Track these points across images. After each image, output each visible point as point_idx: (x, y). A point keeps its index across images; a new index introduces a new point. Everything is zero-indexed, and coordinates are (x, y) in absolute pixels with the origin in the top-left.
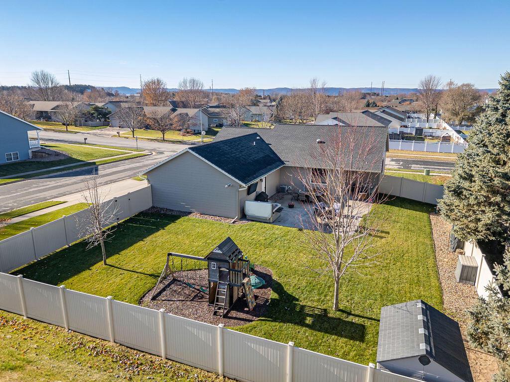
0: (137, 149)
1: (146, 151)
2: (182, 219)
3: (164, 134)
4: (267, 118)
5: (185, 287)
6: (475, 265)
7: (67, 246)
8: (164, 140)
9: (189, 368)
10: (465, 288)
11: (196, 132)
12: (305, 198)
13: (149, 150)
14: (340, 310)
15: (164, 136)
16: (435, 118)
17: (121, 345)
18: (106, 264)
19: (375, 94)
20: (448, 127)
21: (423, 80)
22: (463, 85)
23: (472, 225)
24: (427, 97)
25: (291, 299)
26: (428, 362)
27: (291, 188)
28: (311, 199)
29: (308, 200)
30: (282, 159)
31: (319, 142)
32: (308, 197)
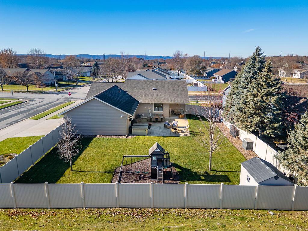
0: (13, 99)
1: (20, 100)
2: (94, 139)
3: (27, 87)
4: (88, 74)
5: (130, 174)
6: (252, 141)
7: (33, 165)
8: (28, 92)
9: (169, 209)
10: (249, 152)
11: (47, 85)
12: (155, 120)
13: (21, 99)
14: (212, 170)
15: (27, 89)
16: (181, 73)
17: (124, 208)
18: (72, 171)
19: (141, 59)
20: (190, 78)
21: (175, 53)
22: (195, 56)
23: (249, 124)
24: (177, 62)
25: (187, 170)
26: (278, 178)
27: (143, 115)
28: (158, 120)
29: (157, 121)
30: (137, 99)
31: (154, 89)
32: (157, 119)
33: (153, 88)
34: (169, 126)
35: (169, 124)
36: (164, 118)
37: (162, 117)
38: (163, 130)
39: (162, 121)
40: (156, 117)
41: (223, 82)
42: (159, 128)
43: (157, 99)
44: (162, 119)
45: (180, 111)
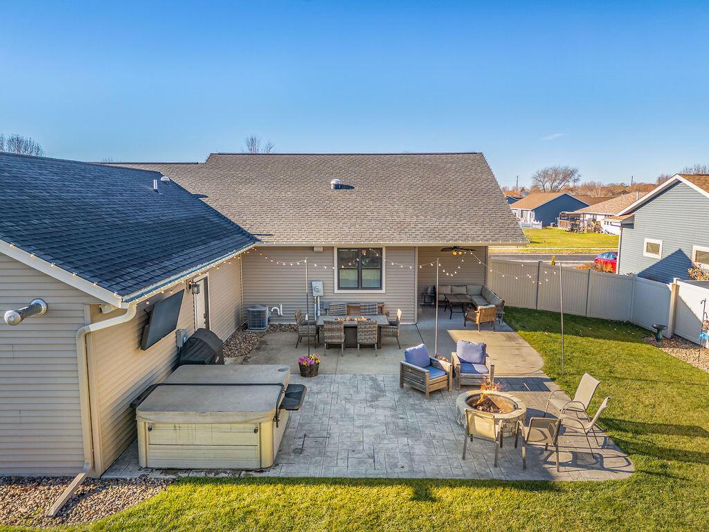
12: (340, 337)
27: (280, 312)
28: (362, 338)
29: (352, 342)
30: (246, 228)
31: (337, 187)
32: (351, 330)
33: (333, 182)
34: (434, 379)
35: (432, 365)
36: (394, 324)
37: (383, 320)
38: (394, 408)
39: (384, 339)
40: (347, 320)
41: (539, 225)
42: (365, 390)
43: (354, 225)
44: (380, 327)
45: (463, 290)
